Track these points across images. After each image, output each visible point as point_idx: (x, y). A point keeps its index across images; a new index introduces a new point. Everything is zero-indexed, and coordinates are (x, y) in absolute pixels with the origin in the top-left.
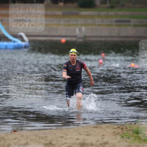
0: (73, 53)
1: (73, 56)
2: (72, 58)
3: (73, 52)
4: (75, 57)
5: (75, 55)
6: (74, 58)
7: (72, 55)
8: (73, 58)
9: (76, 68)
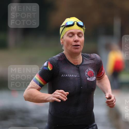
8: (76, 41)
9: (86, 73)
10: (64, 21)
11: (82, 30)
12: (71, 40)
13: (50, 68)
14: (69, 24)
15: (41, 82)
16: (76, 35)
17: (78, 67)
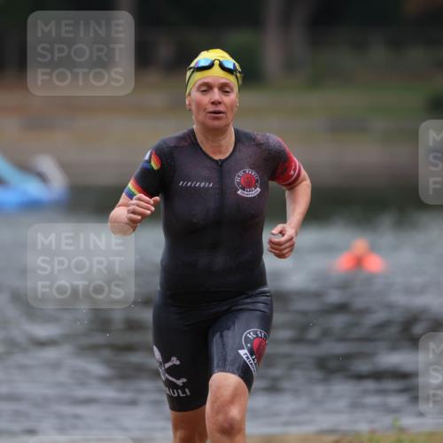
0: (216, 70)
2: (211, 108)
3: (216, 68)
4: (227, 99)
5: (224, 88)
6: (221, 108)
7: (207, 88)
8: (215, 103)
9: (237, 180)
11: (231, 79)
12: (206, 99)
13: (155, 165)
14: (202, 64)
16: (216, 90)
17: (221, 164)
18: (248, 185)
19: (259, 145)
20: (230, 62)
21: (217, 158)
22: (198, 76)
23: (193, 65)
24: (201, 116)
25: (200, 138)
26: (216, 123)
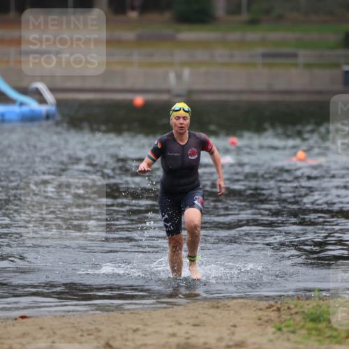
0: (182, 112)
1: (181, 121)
2: (179, 125)
3: (182, 110)
4: (185, 122)
5: (184, 118)
6: (183, 126)
7: (178, 118)
8: (181, 124)
9: (189, 152)
10: (174, 104)
11: (187, 115)
12: (178, 122)
13: (159, 146)
14: (176, 109)
15: (152, 156)
16: (181, 119)
17: (183, 146)
18: (193, 154)
19: (197, 138)
20: (187, 108)
21: (182, 144)
22: (175, 113)
23: (173, 109)
24: (176, 128)
25: (175, 136)
26: (182, 131)
